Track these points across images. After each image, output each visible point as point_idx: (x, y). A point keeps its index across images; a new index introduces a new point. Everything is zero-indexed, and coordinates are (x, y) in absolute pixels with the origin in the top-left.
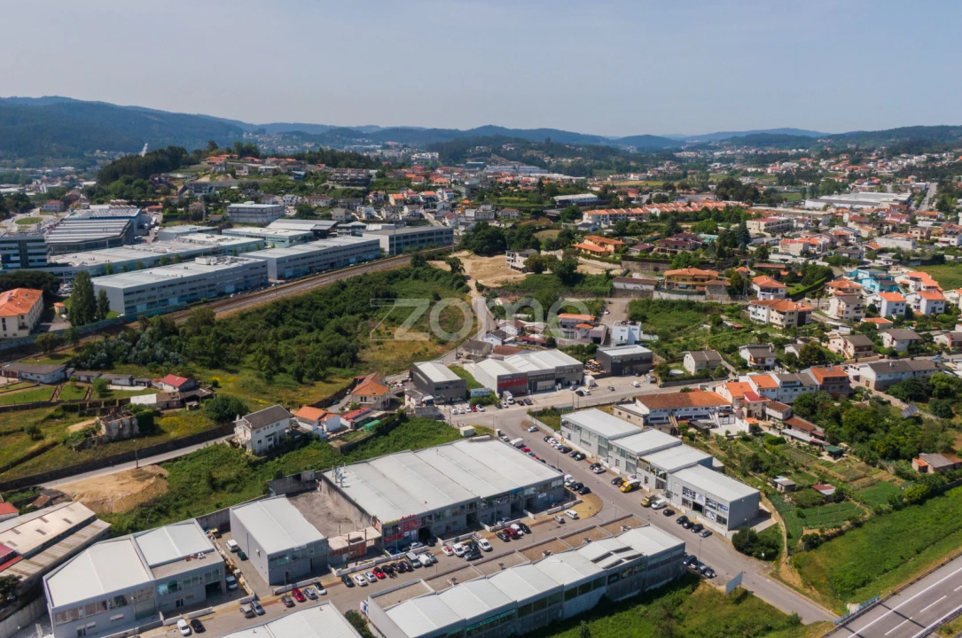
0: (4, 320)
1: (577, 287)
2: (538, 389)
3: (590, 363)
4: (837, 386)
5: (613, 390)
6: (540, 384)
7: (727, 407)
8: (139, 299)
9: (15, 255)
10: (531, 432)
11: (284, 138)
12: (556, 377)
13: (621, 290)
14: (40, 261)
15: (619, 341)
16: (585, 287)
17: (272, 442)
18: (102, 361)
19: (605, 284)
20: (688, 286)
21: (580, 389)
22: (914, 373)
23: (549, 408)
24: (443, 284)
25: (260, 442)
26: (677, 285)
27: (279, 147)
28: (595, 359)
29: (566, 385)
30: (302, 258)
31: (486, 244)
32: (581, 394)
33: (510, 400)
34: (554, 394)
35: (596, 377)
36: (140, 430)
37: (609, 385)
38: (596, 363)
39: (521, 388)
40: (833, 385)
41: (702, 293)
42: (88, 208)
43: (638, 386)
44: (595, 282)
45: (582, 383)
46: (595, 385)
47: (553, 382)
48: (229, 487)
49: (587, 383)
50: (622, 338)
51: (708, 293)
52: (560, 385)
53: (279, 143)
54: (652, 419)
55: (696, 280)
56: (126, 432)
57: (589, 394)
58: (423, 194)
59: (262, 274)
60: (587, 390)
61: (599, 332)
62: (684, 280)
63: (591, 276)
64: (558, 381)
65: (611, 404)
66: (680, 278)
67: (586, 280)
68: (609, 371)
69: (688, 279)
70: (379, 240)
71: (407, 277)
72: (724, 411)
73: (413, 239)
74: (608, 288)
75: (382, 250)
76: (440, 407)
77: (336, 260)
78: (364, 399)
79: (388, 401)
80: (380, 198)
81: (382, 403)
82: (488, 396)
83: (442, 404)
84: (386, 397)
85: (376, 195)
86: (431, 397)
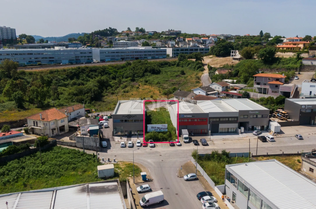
1: (274, 65)
2: (220, 131)
3: (278, 112)
5: (301, 138)
6: (222, 126)
10: (187, 180)
12: (240, 120)
15: (308, 94)
16: (280, 65)
19: (295, 63)
21: (264, 134)
23: (220, 152)
24: (191, 68)
28: (283, 109)
29: (250, 129)
30: (117, 53)
32: (264, 139)
33: (186, 138)
34: (235, 136)
35: (283, 125)
37: (297, 133)
38: (283, 112)
39: (200, 127)
44: (288, 62)
45: (267, 129)
46: (281, 132)
47: (236, 125)
49: (273, 129)
50: (311, 92)
52: (243, 129)
57: (272, 140)
58: (202, 39)
59: (88, 56)
60: (271, 137)
61: (290, 88)
63: (285, 59)
64: (241, 125)
65: (298, 155)
67: (281, 61)
68: (298, 120)
71: (173, 65)
73: (186, 52)
74: (298, 65)
75: (168, 56)
76: (117, 139)
77: (139, 56)
78: (36, 123)
79: (67, 129)
80: (181, 40)
81: (53, 130)
82: (164, 133)
83: (120, 136)
84: (60, 124)
85: (179, 38)
86: (97, 128)
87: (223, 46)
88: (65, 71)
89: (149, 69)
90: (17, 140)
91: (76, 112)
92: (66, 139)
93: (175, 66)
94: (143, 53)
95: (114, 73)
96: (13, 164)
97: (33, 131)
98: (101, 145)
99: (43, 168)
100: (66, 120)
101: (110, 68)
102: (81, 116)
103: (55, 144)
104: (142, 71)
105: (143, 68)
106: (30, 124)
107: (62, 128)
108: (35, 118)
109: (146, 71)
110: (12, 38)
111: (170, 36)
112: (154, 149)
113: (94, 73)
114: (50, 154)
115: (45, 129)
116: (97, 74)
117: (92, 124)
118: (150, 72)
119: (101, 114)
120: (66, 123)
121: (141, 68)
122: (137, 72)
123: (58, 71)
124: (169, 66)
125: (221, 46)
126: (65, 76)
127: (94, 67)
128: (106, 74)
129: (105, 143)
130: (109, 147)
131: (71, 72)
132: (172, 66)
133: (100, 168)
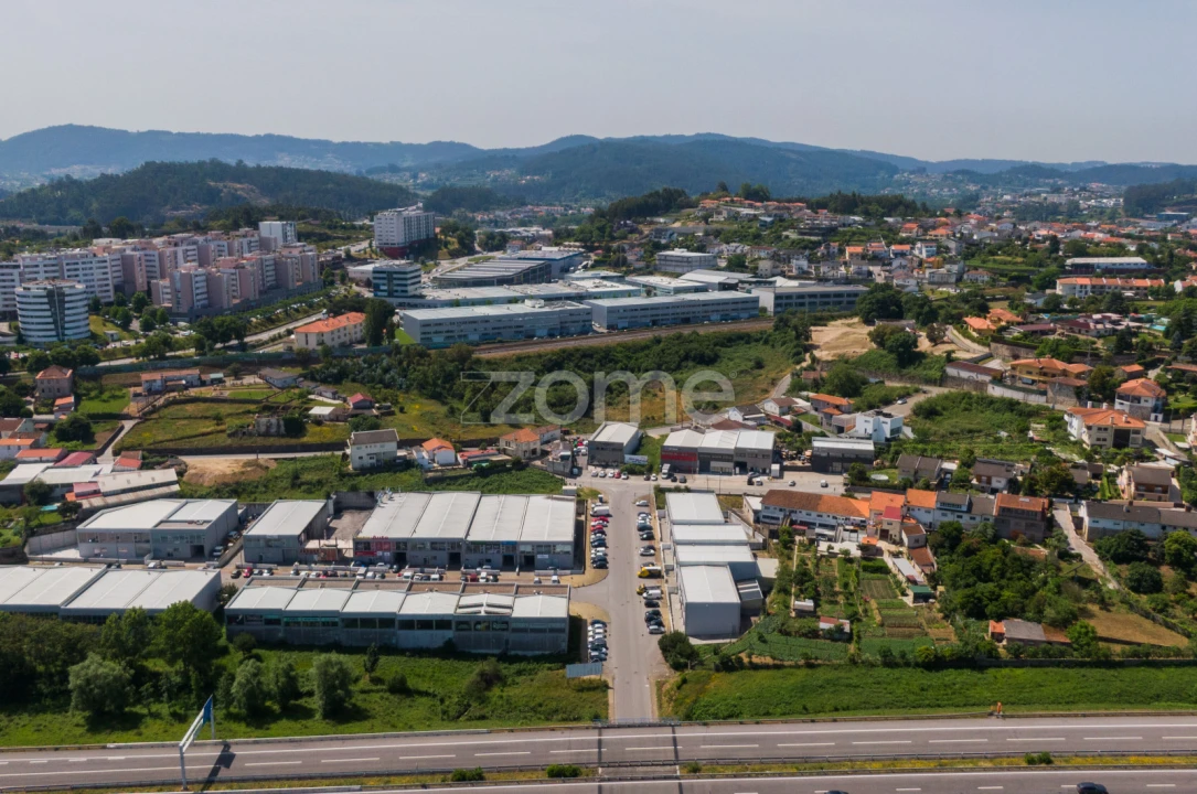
0: (307, 336)
2: (712, 470)
4: (1023, 523)
6: (713, 464)
7: (862, 521)
8: (436, 332)
9: (384, 285)
10: (638, 505)
11: (945, 178)
12: (737, 459)
13: (953, 378)
14: (403, 291)
17: (374, 461)
18: (332, 376)
20: (1034, 382)
22: (1164, 528)
25: (361, 458)
26: (1020, 379)
27: (934, 191)
29: (744, 471)
30: (642, 310)
31: (873, 310)
32: (751, 482)
34: (728, 478)
36: (286, 430)
39: (685, 464)
40: (1017, 520)
41: (1044, 393)
42: (540, 249)
43: (826, 486)
45: (769, 472)
46: (780, 477)
47: (730, 465)
48: (303, 488)
50: (866, 430)
51: (1050, 394)
52: (737, 470)
53: (936, 185)
54: (764, 517)
55: (1045, 374)
56: (273, 430)
58: (893, 247)
59: (584, 321)
61: (843, 420)
62: (1029, 373)
63: (933, 357)
64: (736, 464)
66: (1025, 369)
69: (1034, 371)
70: (758, 298)
71: (757, 341)
72: (858, 525)
75: (764, 310)
76: (590, 468)
77: (691, 315)
78: (508, 444)
79: (539, 451)
80: (831, 250)
81: (525, 452)
82: (643, 466)
83: (596, 466)
84: (532, 447)
85: (827, 247)
86: (569, 453)
87: (878, 302)
88: (540, 356)
89: (692, 354)
90: (494, 459)
91: (550, 433)
92: (538, 463)
93: (761, 342)
94: (700, 309)
95: (625, 361)
96: (494, 477)
97: (504, 452)
98: (571, 472)
99: (518, 483)
100: (539, 443)
101: (619, 349)
102: (556, 439)
103: (527, 465)
104: (677, 359)
105: (682, 352)
106: (502, 445)
107: (534, 451)
108: (507, 438)
109: (686, 358)
110: (428, 235)
111: (806, 237)
112: (626, 481)
113: (589, 361)
114: (523, 473)
115: (517, 450)
116: (593, 362)
117: (565, 449)
118: (694, 360)
119: (582, 437)
120: (538, 446)
121: (677, 352)
122: (668, 359)
123: (529, 357)
124: (748, 343)
125: (874, 301)
126: (540, 367)
127: (591, 348)
128: (610, 362)
129: (575, 470)
130: (579, 474)
131: (550, 360)
132: (754, 344)
133: (564, 487)
